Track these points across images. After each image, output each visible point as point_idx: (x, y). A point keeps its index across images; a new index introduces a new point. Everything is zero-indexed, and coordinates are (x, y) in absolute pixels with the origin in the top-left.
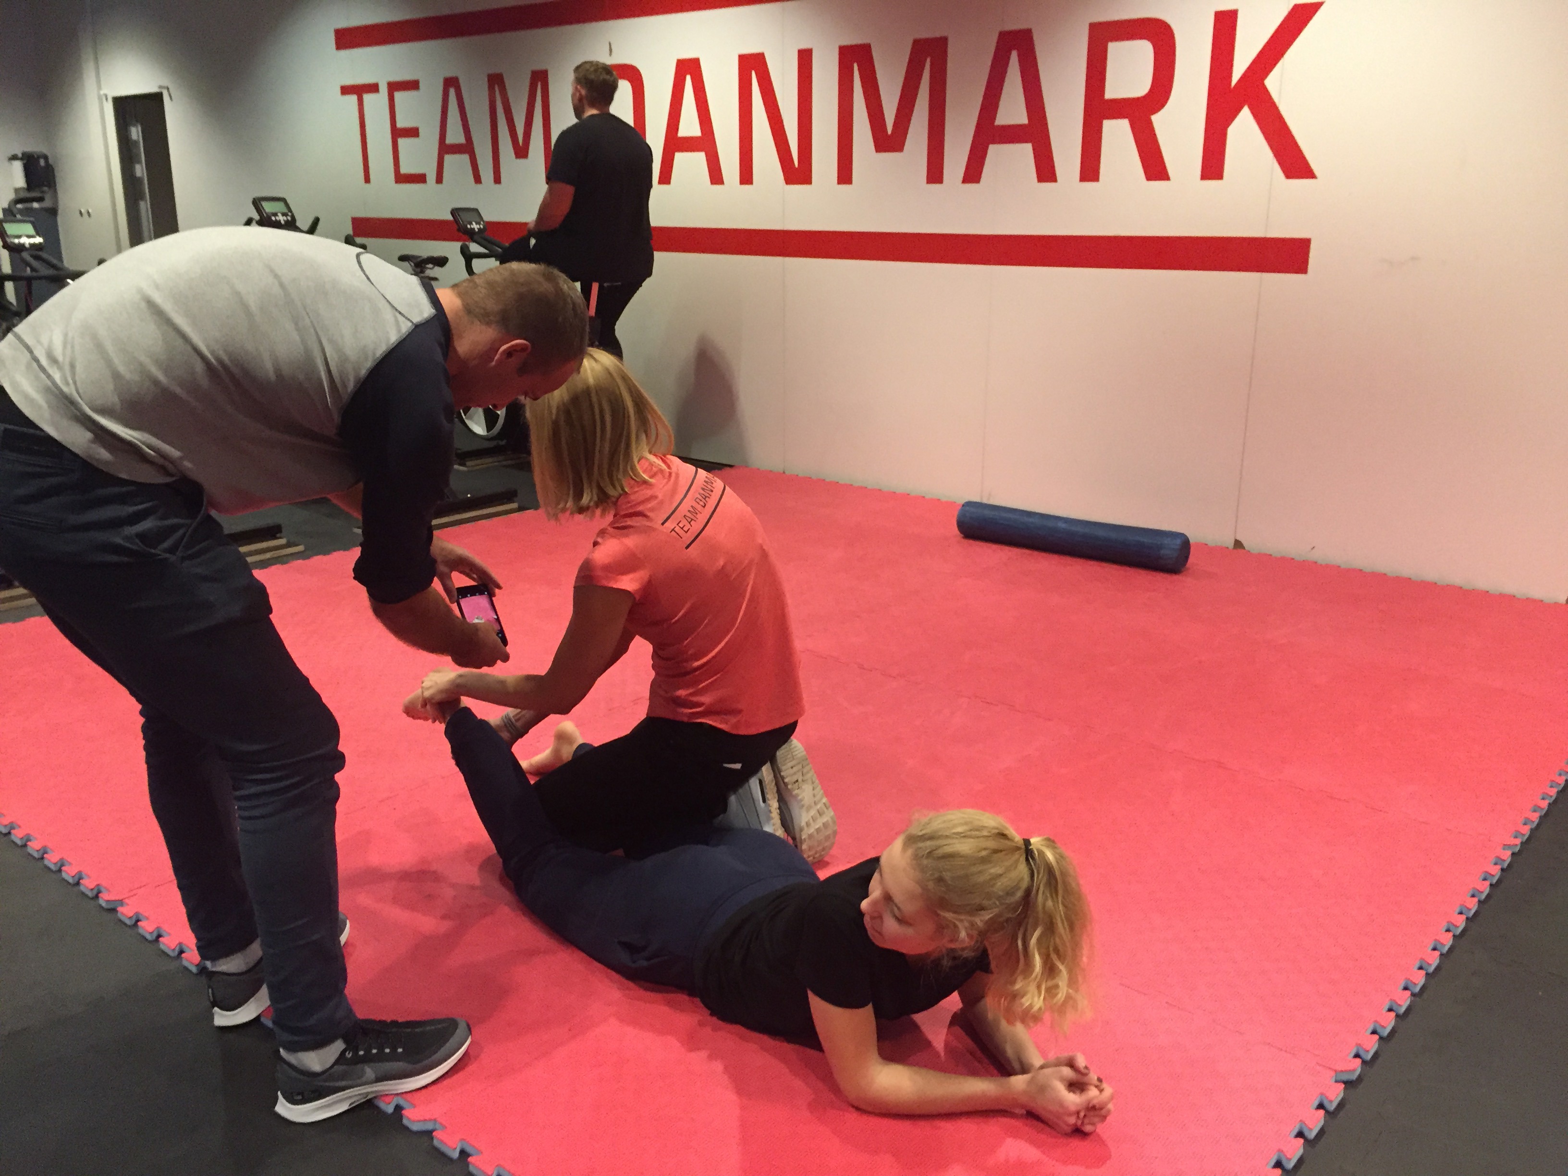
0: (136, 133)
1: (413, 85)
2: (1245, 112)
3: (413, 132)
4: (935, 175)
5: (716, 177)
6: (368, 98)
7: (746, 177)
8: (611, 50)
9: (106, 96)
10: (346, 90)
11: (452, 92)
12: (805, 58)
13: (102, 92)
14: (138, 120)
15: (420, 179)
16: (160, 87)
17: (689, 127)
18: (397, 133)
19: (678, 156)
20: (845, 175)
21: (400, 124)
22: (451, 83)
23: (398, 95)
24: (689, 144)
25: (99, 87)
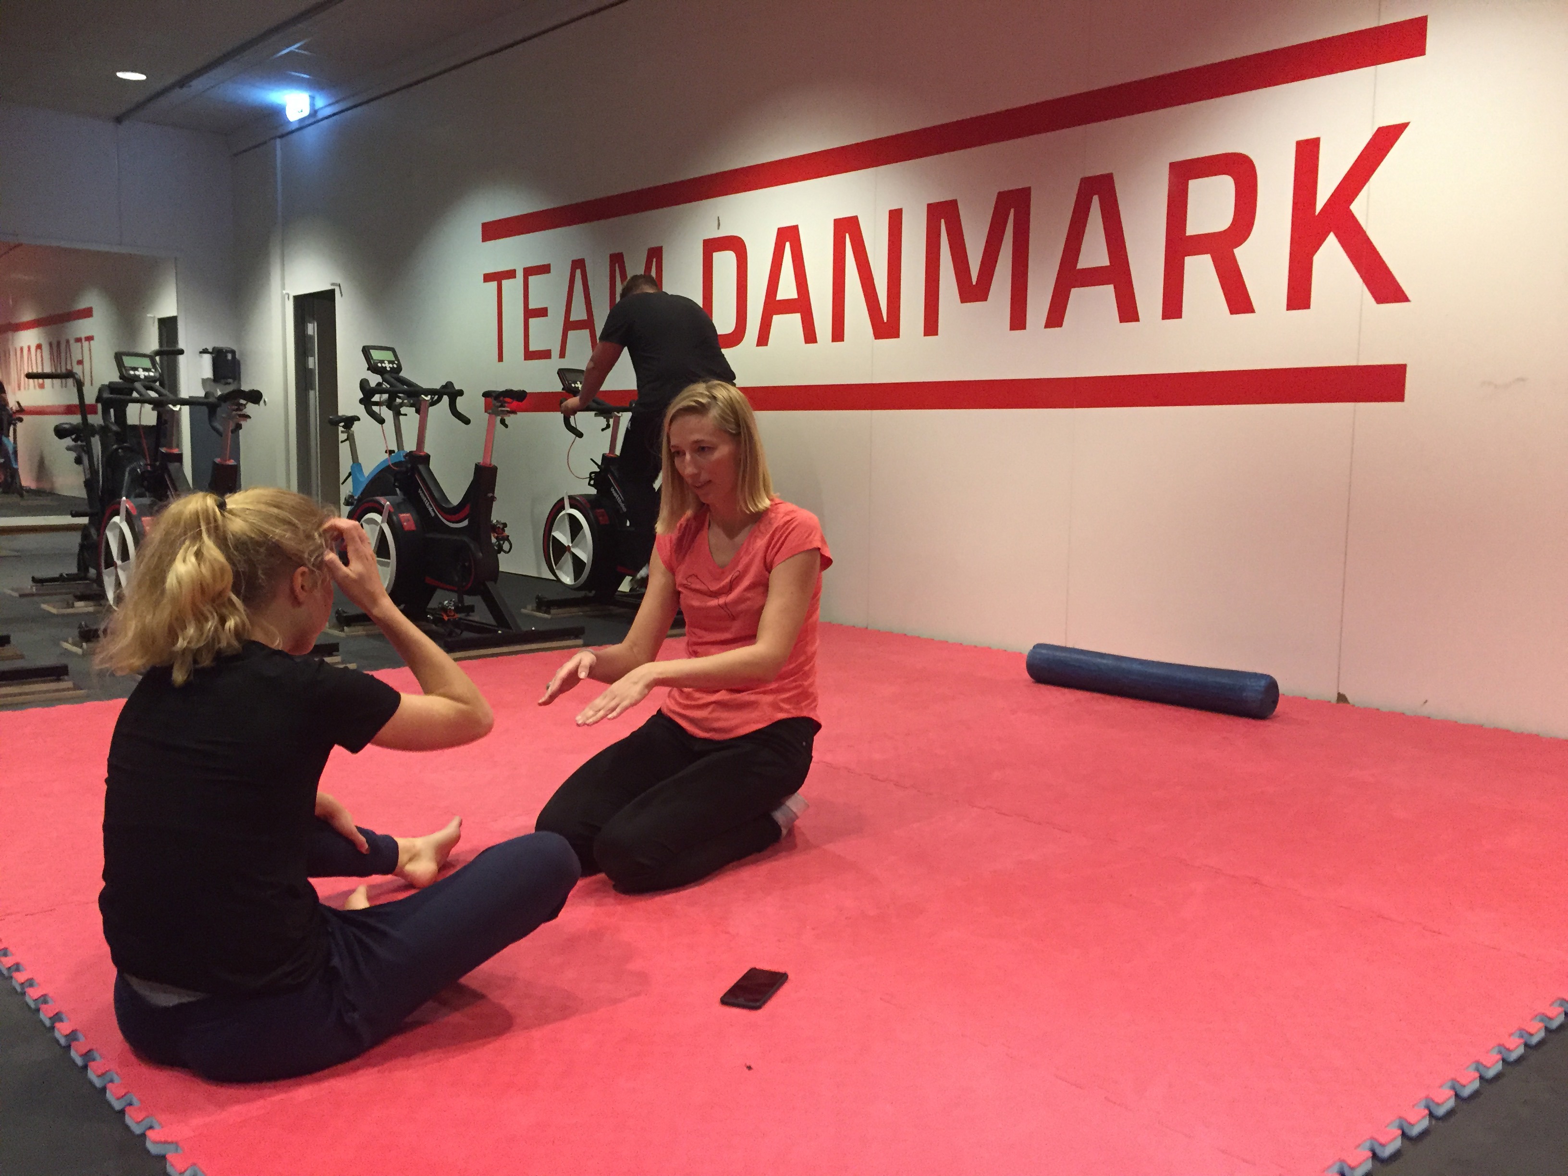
0: (312, 329)
1: (544, 269)
2: (1331, 240)
3: (542, 312)
4: (1018, 321)
5: (810, 336)
6: (505, 283)
7: (838, 334)
8: (719, 225)
9: (288, 295)
10: (488, 278)
11: (578, 273)
12: (895, 217)
13: (284, 292)
14: (313, 318)
15: (545, 355)
16: (333, 284)
17: (787, 290)
18: (530, 313)
19: (776, 318)
20: (931, 327)
21: (532, 306)
22: (578, 264)
23: (531, 279)
24: (787, 307)
25: (283, 288)
